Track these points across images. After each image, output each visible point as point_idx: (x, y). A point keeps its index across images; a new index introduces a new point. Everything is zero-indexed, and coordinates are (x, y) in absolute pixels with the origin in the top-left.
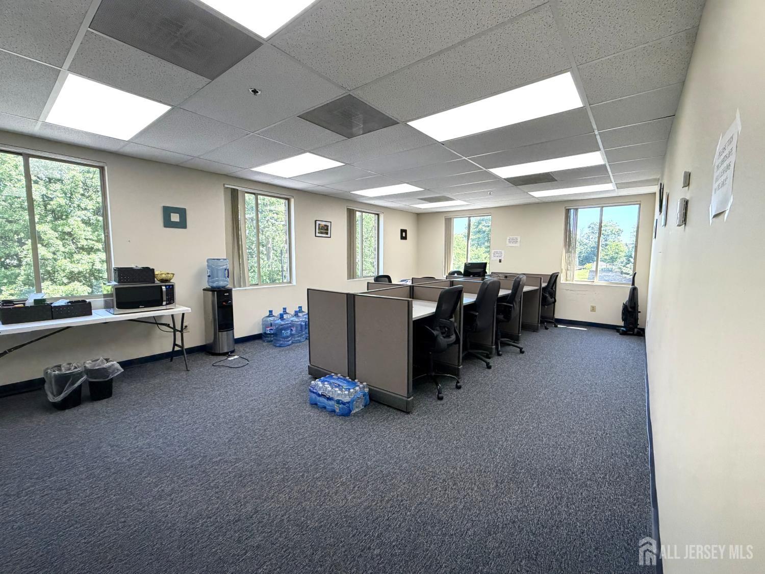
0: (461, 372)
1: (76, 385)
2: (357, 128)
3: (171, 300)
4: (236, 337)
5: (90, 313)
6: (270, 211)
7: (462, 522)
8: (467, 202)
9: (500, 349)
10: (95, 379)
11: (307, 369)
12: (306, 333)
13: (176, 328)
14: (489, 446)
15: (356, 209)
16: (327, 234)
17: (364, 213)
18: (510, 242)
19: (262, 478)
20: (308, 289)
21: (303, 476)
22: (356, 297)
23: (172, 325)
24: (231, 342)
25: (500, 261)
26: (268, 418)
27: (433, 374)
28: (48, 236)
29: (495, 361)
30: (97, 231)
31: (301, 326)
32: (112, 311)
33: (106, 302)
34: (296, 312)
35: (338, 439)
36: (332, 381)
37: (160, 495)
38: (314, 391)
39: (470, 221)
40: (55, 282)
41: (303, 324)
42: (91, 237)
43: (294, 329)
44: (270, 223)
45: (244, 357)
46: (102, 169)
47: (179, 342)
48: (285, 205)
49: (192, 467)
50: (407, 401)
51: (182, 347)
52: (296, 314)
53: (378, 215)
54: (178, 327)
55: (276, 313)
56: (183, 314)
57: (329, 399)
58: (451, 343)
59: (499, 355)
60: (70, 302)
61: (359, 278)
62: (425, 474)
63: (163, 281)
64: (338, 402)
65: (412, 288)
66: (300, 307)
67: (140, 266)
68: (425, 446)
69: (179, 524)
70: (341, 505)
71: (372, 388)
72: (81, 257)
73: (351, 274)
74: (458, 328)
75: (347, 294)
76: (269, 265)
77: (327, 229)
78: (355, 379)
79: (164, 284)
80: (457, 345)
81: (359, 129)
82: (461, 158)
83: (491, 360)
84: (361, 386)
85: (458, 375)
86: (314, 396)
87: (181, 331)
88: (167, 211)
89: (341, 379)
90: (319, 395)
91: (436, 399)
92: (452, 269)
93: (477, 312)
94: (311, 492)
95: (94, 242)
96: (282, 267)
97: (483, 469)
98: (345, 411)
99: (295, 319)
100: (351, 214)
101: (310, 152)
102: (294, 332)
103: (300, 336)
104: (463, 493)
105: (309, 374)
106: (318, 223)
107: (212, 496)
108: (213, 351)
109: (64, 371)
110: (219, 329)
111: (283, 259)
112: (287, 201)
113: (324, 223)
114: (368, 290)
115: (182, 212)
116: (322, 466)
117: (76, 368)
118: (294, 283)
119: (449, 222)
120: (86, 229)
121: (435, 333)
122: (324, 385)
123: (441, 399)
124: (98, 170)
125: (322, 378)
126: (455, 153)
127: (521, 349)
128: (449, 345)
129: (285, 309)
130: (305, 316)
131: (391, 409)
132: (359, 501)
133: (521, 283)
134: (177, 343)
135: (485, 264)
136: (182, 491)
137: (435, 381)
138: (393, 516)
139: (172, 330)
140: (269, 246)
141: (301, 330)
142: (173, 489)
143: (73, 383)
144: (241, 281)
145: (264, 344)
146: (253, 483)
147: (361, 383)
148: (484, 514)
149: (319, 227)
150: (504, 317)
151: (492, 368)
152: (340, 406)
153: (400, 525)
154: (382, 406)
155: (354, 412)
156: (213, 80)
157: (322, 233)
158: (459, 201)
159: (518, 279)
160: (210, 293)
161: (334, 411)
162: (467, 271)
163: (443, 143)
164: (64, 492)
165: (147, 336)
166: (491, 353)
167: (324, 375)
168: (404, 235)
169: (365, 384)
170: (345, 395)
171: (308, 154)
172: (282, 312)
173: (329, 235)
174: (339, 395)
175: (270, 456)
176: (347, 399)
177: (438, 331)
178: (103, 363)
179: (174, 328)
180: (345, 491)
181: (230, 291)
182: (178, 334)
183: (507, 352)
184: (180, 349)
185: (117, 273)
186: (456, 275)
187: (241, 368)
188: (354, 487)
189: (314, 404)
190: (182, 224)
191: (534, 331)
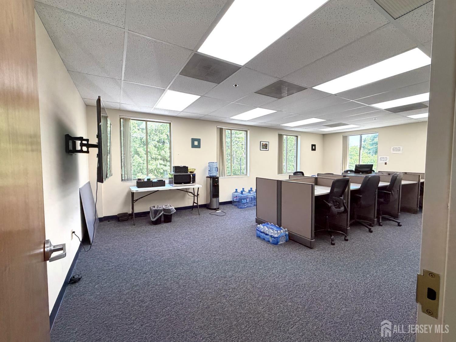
0: (349, 231)
1: (160, 215)
2: (284, 94)
3: (194, 181)
4: (220, 201)
5: (164, 185)
6: (235, 137)
7: (339, 304)
8: (358, 125)
9: (381, 221)
10: (166, 213)
11: (255, 220)
12: (254, 202)
13: (195, 194)
14: (363, 273)
15: (283, 134)
16: (267, 148)
17: (288, 136)
18: (393, 150)
19: (234, 263)
20: (256, 178)
21: (253, 266)
22: (282, 182)
23: (193, 193)
24: (218, 203)
25: (386, 164)
26: (237, 240)
27: (329, 230)
28: (142, 153)
29: (376, 229)
30: (159, 150)
31: (252, 198)
32: (172, 185)
33: (170, 181)
34: (249, 190)
35: (271, 254)
36: (268, 226)
37: (194, 262)
38: (259, 230)
39: (361, 137)
40: (143, 174)
41: (253, 197)
42: (157, 153)
43: (248, 200)
44: (235, 144)
45: (224, 211)
46: (170, 124)
47: (196, 201)
48: (245, 134)
49: (205, 254)
50: (311, 241)
51: (197, 204)
52: (249, 191)
53: (297, 136)
54: (196, 194)
55: (239, 190)
56: (198, 188)
57: (267, 234)
58: (340, 212)
59: (380, 225)
60: (158, 180)
61: (285, 173)
62: (319, 278)
63: (191, 172)
64: (271, 236)
65: (316, 179)
66: (251, 188)
67: (182, 165)
68: (320, 266)
69: (202, 273)
70: (272, 281)
71: (290, 232)
72: (152, 162)
73: (280, 171)
74: (346, 204)
75: (277, 180)
76: (234, 167)
77: (267, 146)
78: (281, 226)
79: (191, 174)
80: (346, 214)
81: (286, 94)
82: (349, 101)
83: (373, 228)
84: (284, 230)
85: (346, 233)
86: (258, 232)
87: (197, 196)
88: (193, 140)
89: (273, 225)
90: (261, 232)
91: (330, 244)
92: (348, 169)
93: (361, 195)
94: (257, 274)
95: (157, 155)
96: (241, 168)
97: (357, 283)
98: (275, 242)
99: (248, 194)
100: (280, 137)
101: (259, 107)
102: (248, 201)
103: (251, 204)
104: (342, 292)
105: (256, 223)
106: (262, 143)
107: (214, 266)
108: (210, 207)
109: (156, 208)
110: (213, 197)
111: (241, 163)
112: (246, 132)
113: (264, 143)
114: (289, 179)
115: (199, 140)
116: (263, 264)
117: (160, 208)
118: (248, 175)
119: (345, 138)
120: (155, 149)
121: (330, 204)
122: (264, 227)
123: (333, 244)
124: (169, 124)
125: (263, 224)
126: (345, 99)
127: (399, 223)
128: (340, 213)
129: (243, 189)
130: (254, 193)
131: (301, 245)
132: (281, 282)
133: (398, 178)
134: (195, 202)
135: (372, 165)
136: (202, 262)
137: (330, 234)
138: (299, 292)
139: (193, 196)
140: (234, 156)
141: (252, 201)
142: (199, 260)
143: (159, 214)
144: (223, 174)
145: (233, 206)
146: (231, 265)
147: (284, 229)
148: (354, 304)
149: (262, 145)
150: (384, 200)
151: (373, 233)
152: (272, 239)
153: (303, 296)
154: (296, 243)
155: (279, 243)
156: (219, 84)
157: (263, 148)
158: (352, 125)
159: (395, 175)
160: (209, 179)
161: (269, 241)
162: (357, 170)
163: (335, 95)
164: (161, 253)
165: (183, 197)
166: (373, 223)
167: (264, 223)
168: (313, 147)
169: (286, 229)
170: (275, 234)
171: (258, 108)
172: (242, 190)
173: (267, 149)
174: (271, 233)
175: (238, 255)
176: (276, 236)
177: (332, 203)
178: (169, 207)
179: (194, 194)
180: (274, 276)
181: (218, 178)
182: (196, 198)
183: (386, 224)
184: (196, 205)
185: (174, 169)
186: (349, 172)
187: (223, 216)
188: (279, 276)
189: (259, 237)
190: (199, 146)
191: (414, 213)
